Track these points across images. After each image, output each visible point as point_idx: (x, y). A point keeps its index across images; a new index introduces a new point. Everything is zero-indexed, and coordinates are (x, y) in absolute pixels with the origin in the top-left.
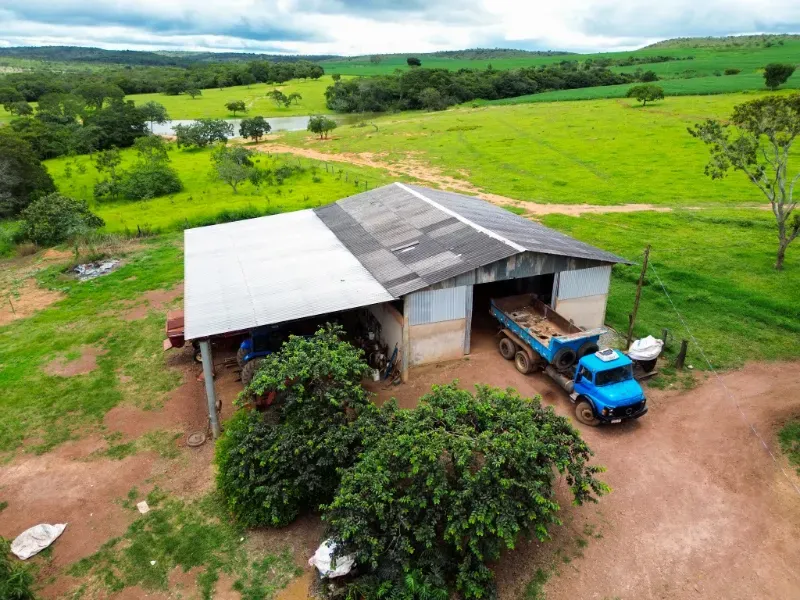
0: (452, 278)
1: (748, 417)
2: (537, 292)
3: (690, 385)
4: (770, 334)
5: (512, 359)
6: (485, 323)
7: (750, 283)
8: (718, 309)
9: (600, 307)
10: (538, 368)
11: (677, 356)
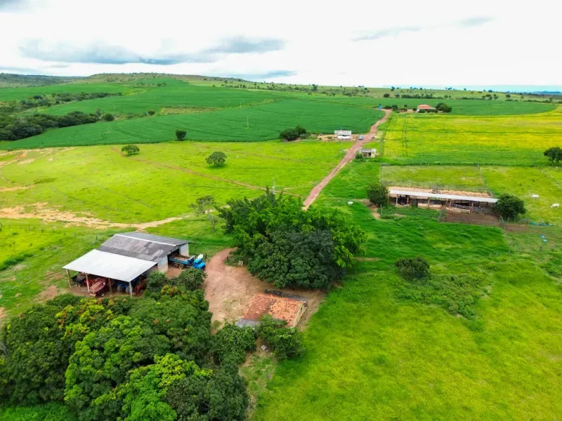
0: (162, 256)
1: (220, 262)
2: (176, 253)
3: (209, 261)
4: (217, 247)
5: (178, 267)
6: (171, 263)
7: (210, 237)
8: (207, 245)
9: (188, 252)
10: (185, 266)
11: (206, 257)
